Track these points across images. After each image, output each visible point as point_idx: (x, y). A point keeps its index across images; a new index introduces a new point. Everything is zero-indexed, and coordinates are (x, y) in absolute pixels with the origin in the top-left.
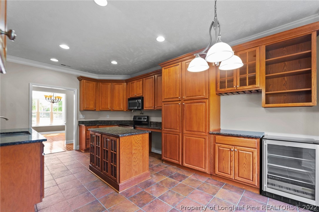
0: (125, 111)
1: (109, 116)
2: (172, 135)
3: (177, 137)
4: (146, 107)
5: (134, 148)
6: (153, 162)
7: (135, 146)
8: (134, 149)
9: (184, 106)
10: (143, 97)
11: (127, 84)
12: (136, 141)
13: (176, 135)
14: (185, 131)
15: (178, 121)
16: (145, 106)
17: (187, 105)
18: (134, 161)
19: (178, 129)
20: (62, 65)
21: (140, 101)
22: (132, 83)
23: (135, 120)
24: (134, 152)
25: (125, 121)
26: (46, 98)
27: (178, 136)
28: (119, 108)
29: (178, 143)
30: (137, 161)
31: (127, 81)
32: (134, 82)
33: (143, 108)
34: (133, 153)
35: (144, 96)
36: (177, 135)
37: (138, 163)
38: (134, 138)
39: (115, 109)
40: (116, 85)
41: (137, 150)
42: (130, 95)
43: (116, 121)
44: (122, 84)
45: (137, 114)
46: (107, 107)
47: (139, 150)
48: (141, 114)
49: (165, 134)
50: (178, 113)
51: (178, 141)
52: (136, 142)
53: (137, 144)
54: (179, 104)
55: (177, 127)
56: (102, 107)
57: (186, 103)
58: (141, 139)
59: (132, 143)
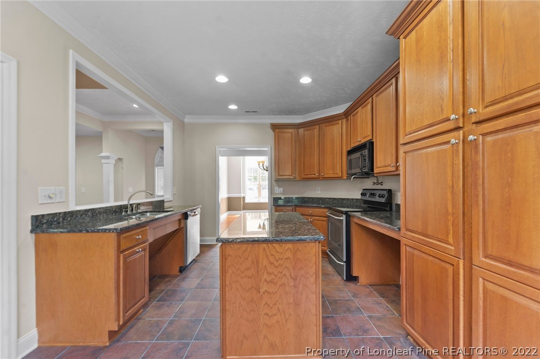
0: (345, 178)
1: (319, 188)
2: (431, 258)
3: (446, 270)
4: (378, 165)
5: (265, 276)
6: (379, 319)
7: (269, 274)
8: (266, 280)
9: (476, 146)
10: (373, 142)
11: (348, 120)
12: (272, 260)
13: (444, 264)
14: (479, 258)
15: (450, 210)
16: (376, 164)
17: (489, 139)
18: (266, 314)
19: (451, 240)
20: (246, 112)
21: (366, 153)
22: (353, 116)
23: (364, 198)
24: (265, 288)
25: (348, 199)
26: (259, 165)
27: (450, 268)
28: (334, 174)
29: (451, 297)
30: (275, 315)
31: (347, 114)
32: (358, 112)
33: (372, 170)
34: (262, 290)
35: (374, 140)
36: (448, 266)
37: (278, 322)
38: (264, 249)
39: (327, 176)
40: (327, 128)
41: (275, 284)
42: (352, 144)
43: (331, 198)
44: (337, 122)
45: (369, 184)
46: (313, 173)
47: (281, 286)
48: (374, 183)
49: (408, 248)
50: (449, 178)
51: (450, 289)
52: (272, 263)
53: (276, 267)
54: (453, 141)
55: (448, 234)
56: (305, 174)
57: (484, 135)
58: (289, 254)
59: (258, 262)
